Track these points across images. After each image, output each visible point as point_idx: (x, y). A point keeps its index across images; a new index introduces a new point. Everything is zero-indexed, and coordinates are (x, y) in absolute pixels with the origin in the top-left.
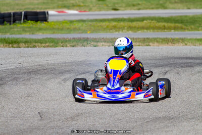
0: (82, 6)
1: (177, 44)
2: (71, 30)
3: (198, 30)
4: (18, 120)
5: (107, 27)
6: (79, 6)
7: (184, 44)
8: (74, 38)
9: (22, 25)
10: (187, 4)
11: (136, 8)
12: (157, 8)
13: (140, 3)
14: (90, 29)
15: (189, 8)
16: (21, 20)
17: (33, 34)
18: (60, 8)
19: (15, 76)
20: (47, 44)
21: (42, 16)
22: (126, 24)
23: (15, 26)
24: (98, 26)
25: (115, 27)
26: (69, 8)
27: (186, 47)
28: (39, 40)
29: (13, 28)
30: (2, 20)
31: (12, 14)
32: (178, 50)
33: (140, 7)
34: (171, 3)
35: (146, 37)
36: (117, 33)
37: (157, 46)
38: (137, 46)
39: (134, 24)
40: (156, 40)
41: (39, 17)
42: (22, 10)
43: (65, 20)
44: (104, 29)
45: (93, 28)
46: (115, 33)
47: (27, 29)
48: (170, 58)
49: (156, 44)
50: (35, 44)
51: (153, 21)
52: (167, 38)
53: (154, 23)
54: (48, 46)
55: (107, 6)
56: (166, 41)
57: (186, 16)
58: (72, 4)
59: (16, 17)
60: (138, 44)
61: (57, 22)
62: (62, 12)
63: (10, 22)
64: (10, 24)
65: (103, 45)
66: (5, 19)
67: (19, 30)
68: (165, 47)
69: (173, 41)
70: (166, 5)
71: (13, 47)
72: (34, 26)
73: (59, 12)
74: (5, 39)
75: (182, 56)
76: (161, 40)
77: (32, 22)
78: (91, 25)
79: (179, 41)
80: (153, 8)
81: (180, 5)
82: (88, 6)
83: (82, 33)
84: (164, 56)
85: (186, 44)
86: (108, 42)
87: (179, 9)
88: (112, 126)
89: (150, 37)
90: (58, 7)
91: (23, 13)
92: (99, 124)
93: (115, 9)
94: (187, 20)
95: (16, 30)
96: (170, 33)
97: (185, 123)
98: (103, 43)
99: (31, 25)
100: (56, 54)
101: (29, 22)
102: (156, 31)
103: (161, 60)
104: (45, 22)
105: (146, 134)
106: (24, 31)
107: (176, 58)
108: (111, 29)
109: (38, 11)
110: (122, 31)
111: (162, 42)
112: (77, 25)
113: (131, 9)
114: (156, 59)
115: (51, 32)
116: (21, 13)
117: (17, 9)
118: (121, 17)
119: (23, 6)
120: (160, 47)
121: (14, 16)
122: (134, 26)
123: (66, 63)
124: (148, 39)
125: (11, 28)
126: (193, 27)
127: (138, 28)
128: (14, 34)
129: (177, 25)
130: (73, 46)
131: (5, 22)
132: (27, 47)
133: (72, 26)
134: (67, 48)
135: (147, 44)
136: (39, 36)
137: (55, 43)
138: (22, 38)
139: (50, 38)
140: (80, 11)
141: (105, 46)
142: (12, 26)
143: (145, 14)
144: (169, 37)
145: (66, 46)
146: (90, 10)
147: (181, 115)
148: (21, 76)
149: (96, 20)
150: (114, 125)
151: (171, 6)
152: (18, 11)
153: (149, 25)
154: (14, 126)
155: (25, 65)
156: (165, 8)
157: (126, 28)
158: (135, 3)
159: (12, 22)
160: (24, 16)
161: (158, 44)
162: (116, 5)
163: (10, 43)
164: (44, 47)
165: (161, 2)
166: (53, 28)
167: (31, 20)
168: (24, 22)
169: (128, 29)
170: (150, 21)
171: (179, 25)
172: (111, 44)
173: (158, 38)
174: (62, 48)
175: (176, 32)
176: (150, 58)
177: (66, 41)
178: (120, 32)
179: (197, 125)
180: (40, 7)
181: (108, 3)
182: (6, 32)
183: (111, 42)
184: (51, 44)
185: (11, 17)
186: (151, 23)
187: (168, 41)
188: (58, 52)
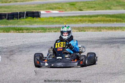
0: (61, 8)
1: (118, 30)
2: (54, 23)
4: (22, 75)
5: (76, 20)
6: (59, 8)
7: (122, 30)
8: (56, 27)
9: (25, 20)
10: (124, 6)
11: (93, 9)
12: (106, 9)
13: (96, 6)
14: (66, 21)
16: (24, 17)
17: (31, 25)
18: (47, 9)
19: (21, 49)
20: (40, 31)
21: (37, 14)
22: (87, 19)
23: (20, 20)
24: (70, 20)
25: (80, 21)
26: (52, 9)
27: (123, 32)
28: (35, 28)
29: (20, 21)
30: (13, 16)
31: (19, 13)
32: (118, 33)
33: (95, 8)
34: (114, 6)
35: (99, 26)
36: (82, 24)
37: (105, 31)
38: (94, 31)
39: (92, 19)
41: (35, 15)
42: (25, 10)
43: (50, 17)
44: (74, 22)
45: (67, 21)
46: (81, 24)
47: (28, 22)
48: (113, 38)
49: (105, 30)
50: (32, 31)
51: (103, 17)
52: (111, 27)
54: (40, 32)
55: (76, 8)
56: (111, 28)
58: (55, 7)
59: (21, 15)
60: (94, 30)
61: (46, 18)
62: (49, 12)
63: (17, 18)
64: (18, 19)
66: (15, 16)
67: (23, 22)
68: (110, 32)
69: (115, 28)
70: (111, 7)
71: (19, 32)
72: (32, 20)
73: (47, 12)
74: (14, 28)
75: (121, 37)
76: (108, 28)
77: (31, 18)
78: (66, 19)
79: (119, 29)
80: (103, 9)
82: (64, 8)
83: (61, 24)
85: (123, 30)
86: (76, 29)
87: (119, 9)
89: (102, 26)
90: (46, 9)
91: (25, 12)
92: (71, 77)
94: (124, 16)
95: (21, 22)
96: (113, 24)
97: (122, 76)
99: (30, 20)
100: (45, 36)
101: (29, 17)
102: (105, 22)
104: (38, 18)
105: (99, 82)
106: (26, 23)
107: (117, 38)
108: (78, 22)
109: (34, 11)
111: (109, 29)
112: (57, 19)
113: (90, 10)
114: (105, 39)
115: (42, 24)
116: (24, 12)
117: (22, 10)
118: (84, 14)
119: (25, 8)
120: (108, 32)
121: (20, 14)
123: (51, 42)
124: (100, 27)
125: (18, 21)
127: (94, 21)
128: (20, 25)
129: (118, 19)
130: (55, 32)
131: (15, 18)
132: (28, 32)
133: (55, 20)
134: (52, 33)
135: (100, 30)
136: (35, 26)
137: (44, 30)
138: (25, 27)
139: (42, 27)
140: (60, 11)
141: (75, 31)
142: (19, 20)
143: (98, 13)
144: (113, 26)
145: (51, 32)
146: (66, 10)
147: (120, 71)
148: (24, 49)
149: (69, 17)
151: (114, 8)
152: (22, 11)
153: (101, 19)
154: (20, 79)
155: (27, 43)
156: (111, 9)
158: (93, 6)
159: (19, 18)
160: (26, 14)
161: (106, 30)
162: (81, 8)
163: (17, 30)
164: (38, 32)
165: (108, 6)
166: (44, 22)
167: (30, 17)
168: (26, 18)
169: (88, 21)
170: (102, 17)
171: (119, 19)
172: (78, 30)
174: (49, 33)
175: (117, 23)
176: (101, 38)
177: (51, 29)
178: (84, 23)
180: (35, 9)
181: (76, 6)
182: (15, 24)
183: (78, 29)
184: (42, 31)
185: (18, 15)
186: (102, 18)
187: (112, 28)
188: (46, 35)
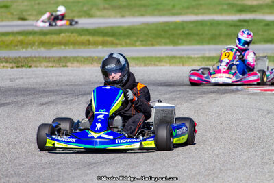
3: (136, 46)
15: (123, 16)
40: (75, 59)
53: (74, 36)
57: (119, 27)
65: (4, 67)
81: (111, 12)
84: (86, 80)
88: (11, 174)
93: (23, 19)
98: (4, 64)
103: (81, 85)
110: (31, 47)
122: (47, 41)
126: (128, 41)
150: (13, 173)
157: (36, 44)
173: (78, 56)
179: (127, 172)
